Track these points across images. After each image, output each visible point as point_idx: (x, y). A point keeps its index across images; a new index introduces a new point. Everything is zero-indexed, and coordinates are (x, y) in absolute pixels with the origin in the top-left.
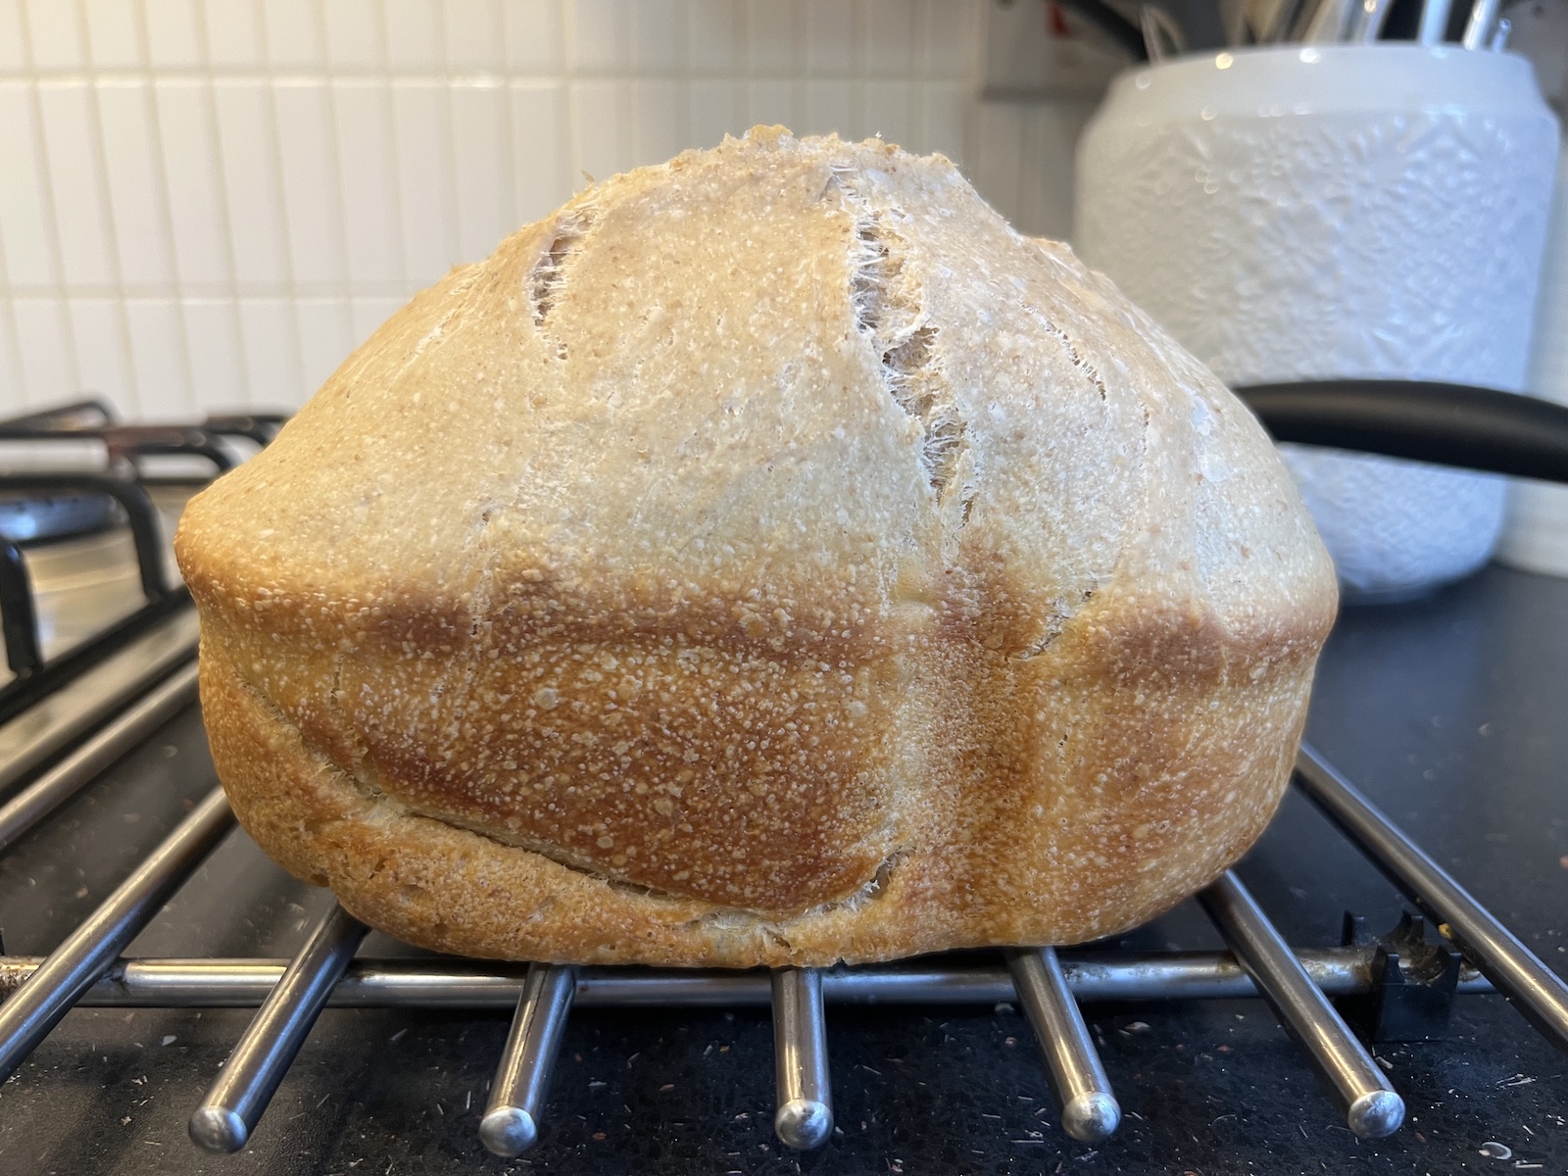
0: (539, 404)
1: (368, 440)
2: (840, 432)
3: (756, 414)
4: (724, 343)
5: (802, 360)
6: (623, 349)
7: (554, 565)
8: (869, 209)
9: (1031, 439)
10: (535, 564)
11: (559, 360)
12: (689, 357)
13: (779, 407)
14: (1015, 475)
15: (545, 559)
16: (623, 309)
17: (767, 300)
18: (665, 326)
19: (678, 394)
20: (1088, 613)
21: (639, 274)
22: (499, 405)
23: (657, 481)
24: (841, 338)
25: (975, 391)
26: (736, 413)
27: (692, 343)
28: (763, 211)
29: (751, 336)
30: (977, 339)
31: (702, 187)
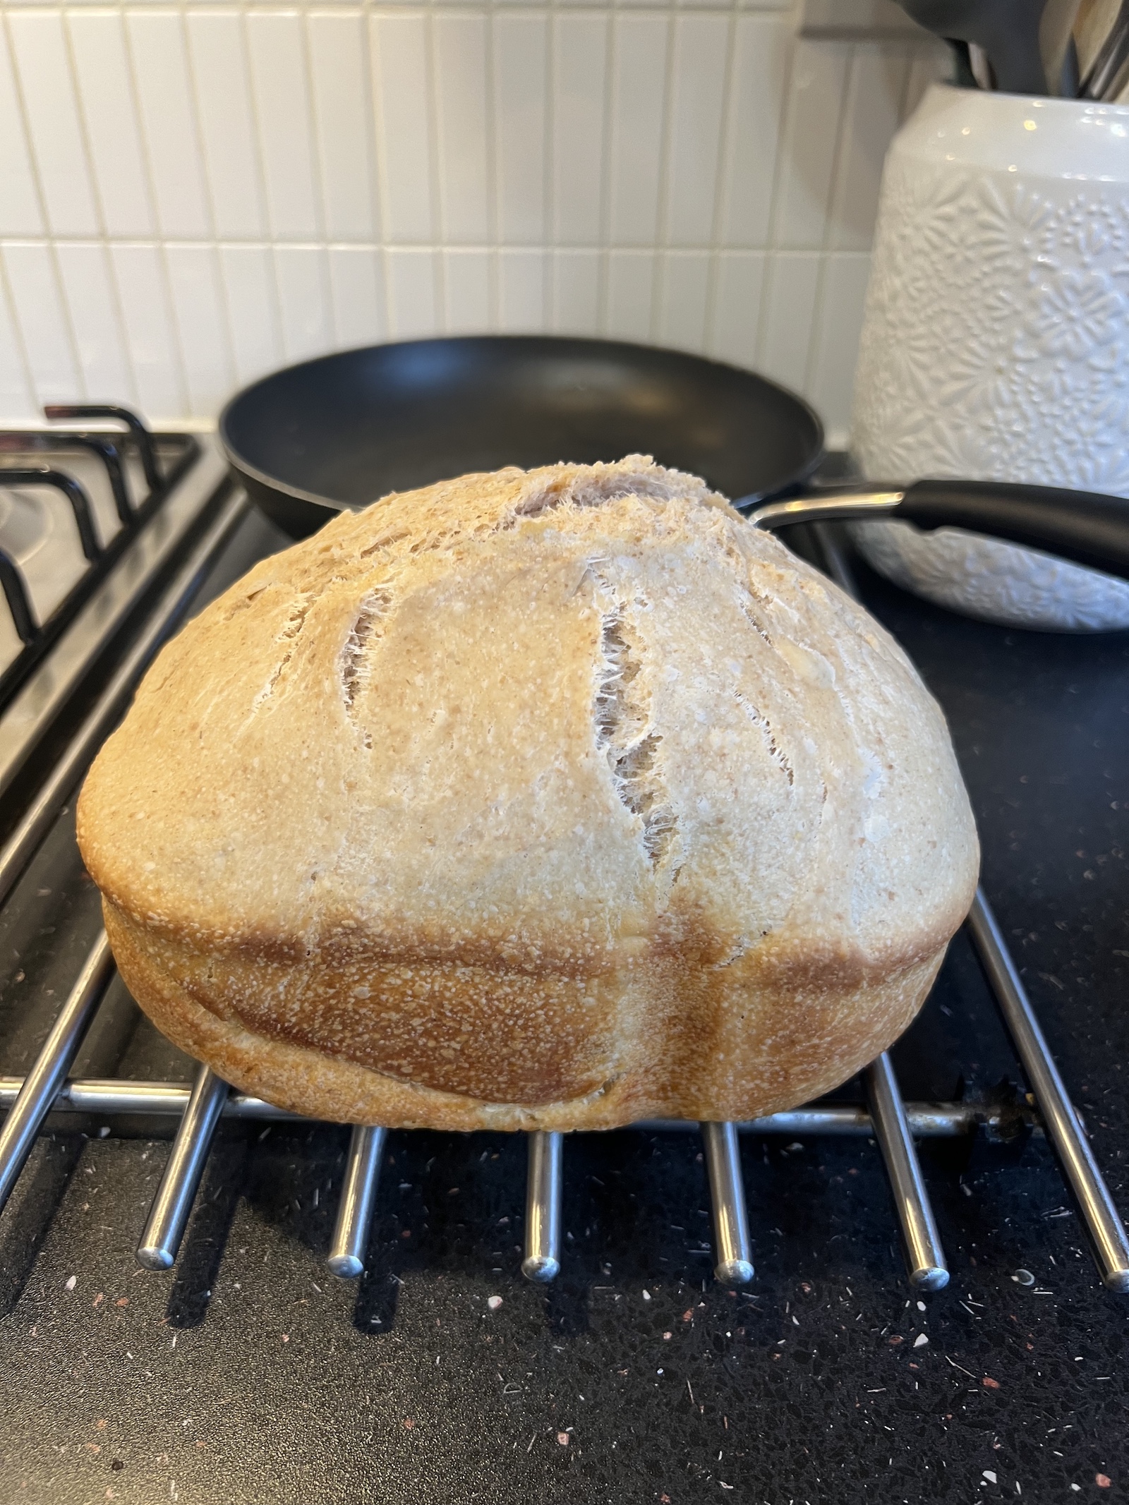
0: (351, 787)
1: (222, 797)
2: (579, 830)
3: (516, 814)
4: (493, 752)
5: (552, 771)
6: (415, 749)
7: (364, 918)
8: (617, 600)
9: (729, 822)
10: (351, 917)
11: (366, 748)
12: (466, 760)
13: (534, 808)
14: (715, 849)
15: (358, 914)
16: (415, 709)
17: (527, 712)
18: (448, 729)
19: (456, 793)
20: (763, 946)
21: (427, 670)
22: (321, 783)
23: (439, 859)
24: (583, 756)
25: (686, 790)
26: (501, 813)
27: (468, 749)
28: (528, 608)
29: (513, 747)
30: (693, 741)
31: (480, 578)
